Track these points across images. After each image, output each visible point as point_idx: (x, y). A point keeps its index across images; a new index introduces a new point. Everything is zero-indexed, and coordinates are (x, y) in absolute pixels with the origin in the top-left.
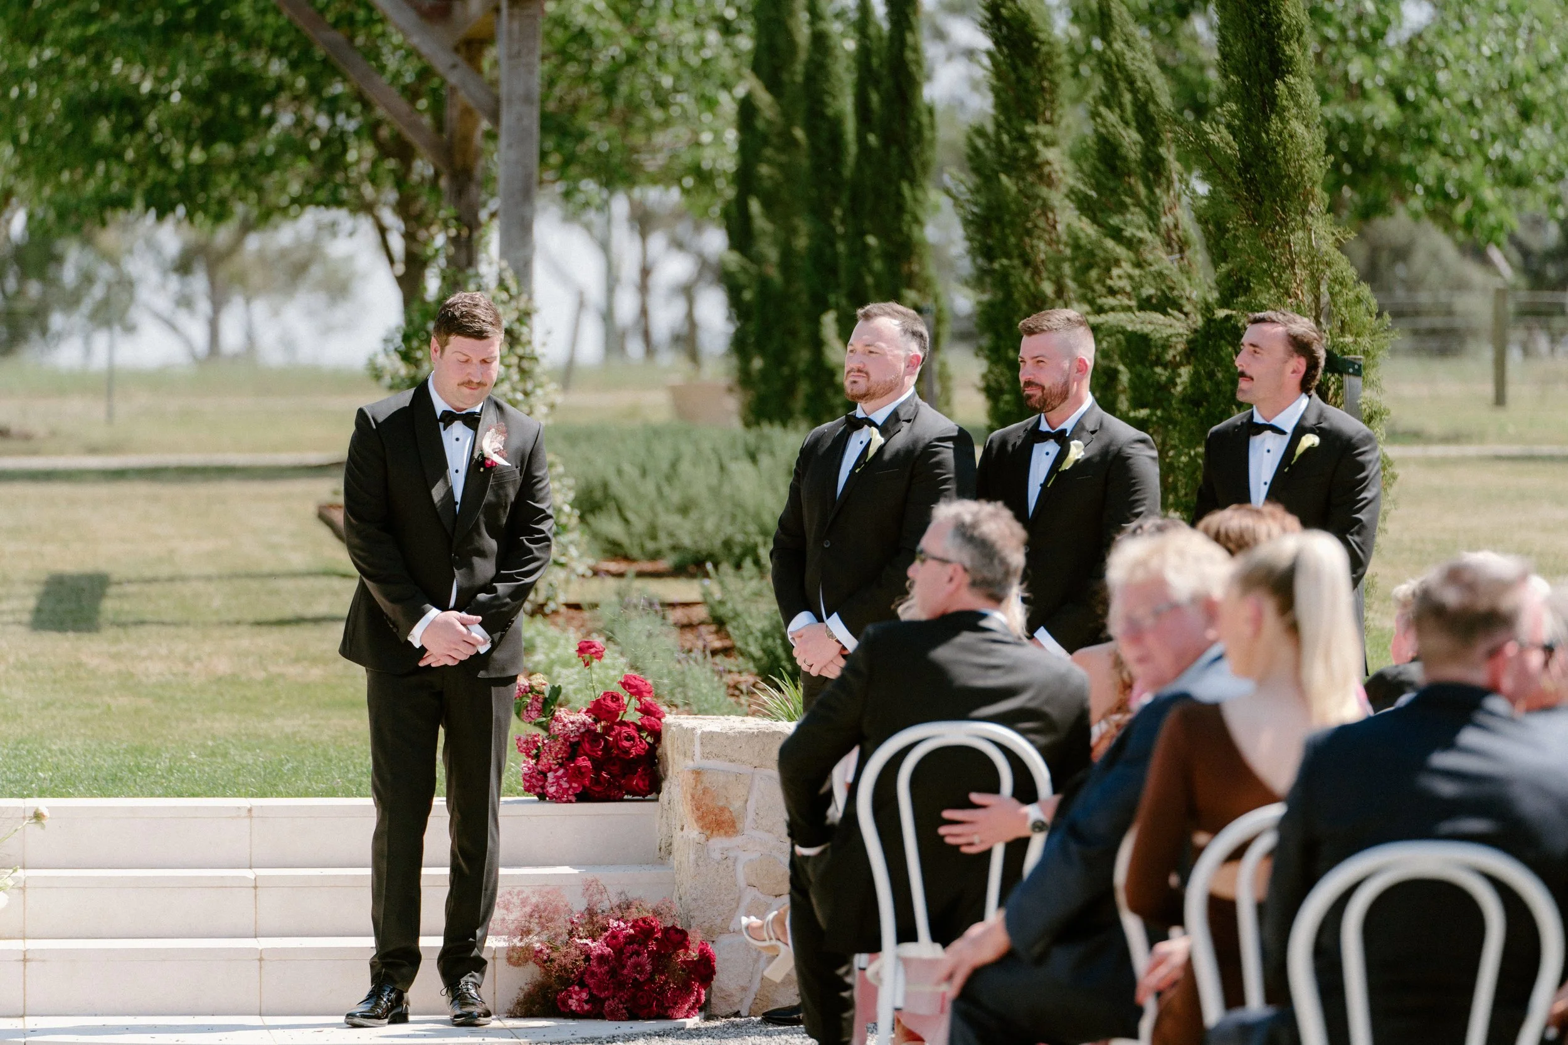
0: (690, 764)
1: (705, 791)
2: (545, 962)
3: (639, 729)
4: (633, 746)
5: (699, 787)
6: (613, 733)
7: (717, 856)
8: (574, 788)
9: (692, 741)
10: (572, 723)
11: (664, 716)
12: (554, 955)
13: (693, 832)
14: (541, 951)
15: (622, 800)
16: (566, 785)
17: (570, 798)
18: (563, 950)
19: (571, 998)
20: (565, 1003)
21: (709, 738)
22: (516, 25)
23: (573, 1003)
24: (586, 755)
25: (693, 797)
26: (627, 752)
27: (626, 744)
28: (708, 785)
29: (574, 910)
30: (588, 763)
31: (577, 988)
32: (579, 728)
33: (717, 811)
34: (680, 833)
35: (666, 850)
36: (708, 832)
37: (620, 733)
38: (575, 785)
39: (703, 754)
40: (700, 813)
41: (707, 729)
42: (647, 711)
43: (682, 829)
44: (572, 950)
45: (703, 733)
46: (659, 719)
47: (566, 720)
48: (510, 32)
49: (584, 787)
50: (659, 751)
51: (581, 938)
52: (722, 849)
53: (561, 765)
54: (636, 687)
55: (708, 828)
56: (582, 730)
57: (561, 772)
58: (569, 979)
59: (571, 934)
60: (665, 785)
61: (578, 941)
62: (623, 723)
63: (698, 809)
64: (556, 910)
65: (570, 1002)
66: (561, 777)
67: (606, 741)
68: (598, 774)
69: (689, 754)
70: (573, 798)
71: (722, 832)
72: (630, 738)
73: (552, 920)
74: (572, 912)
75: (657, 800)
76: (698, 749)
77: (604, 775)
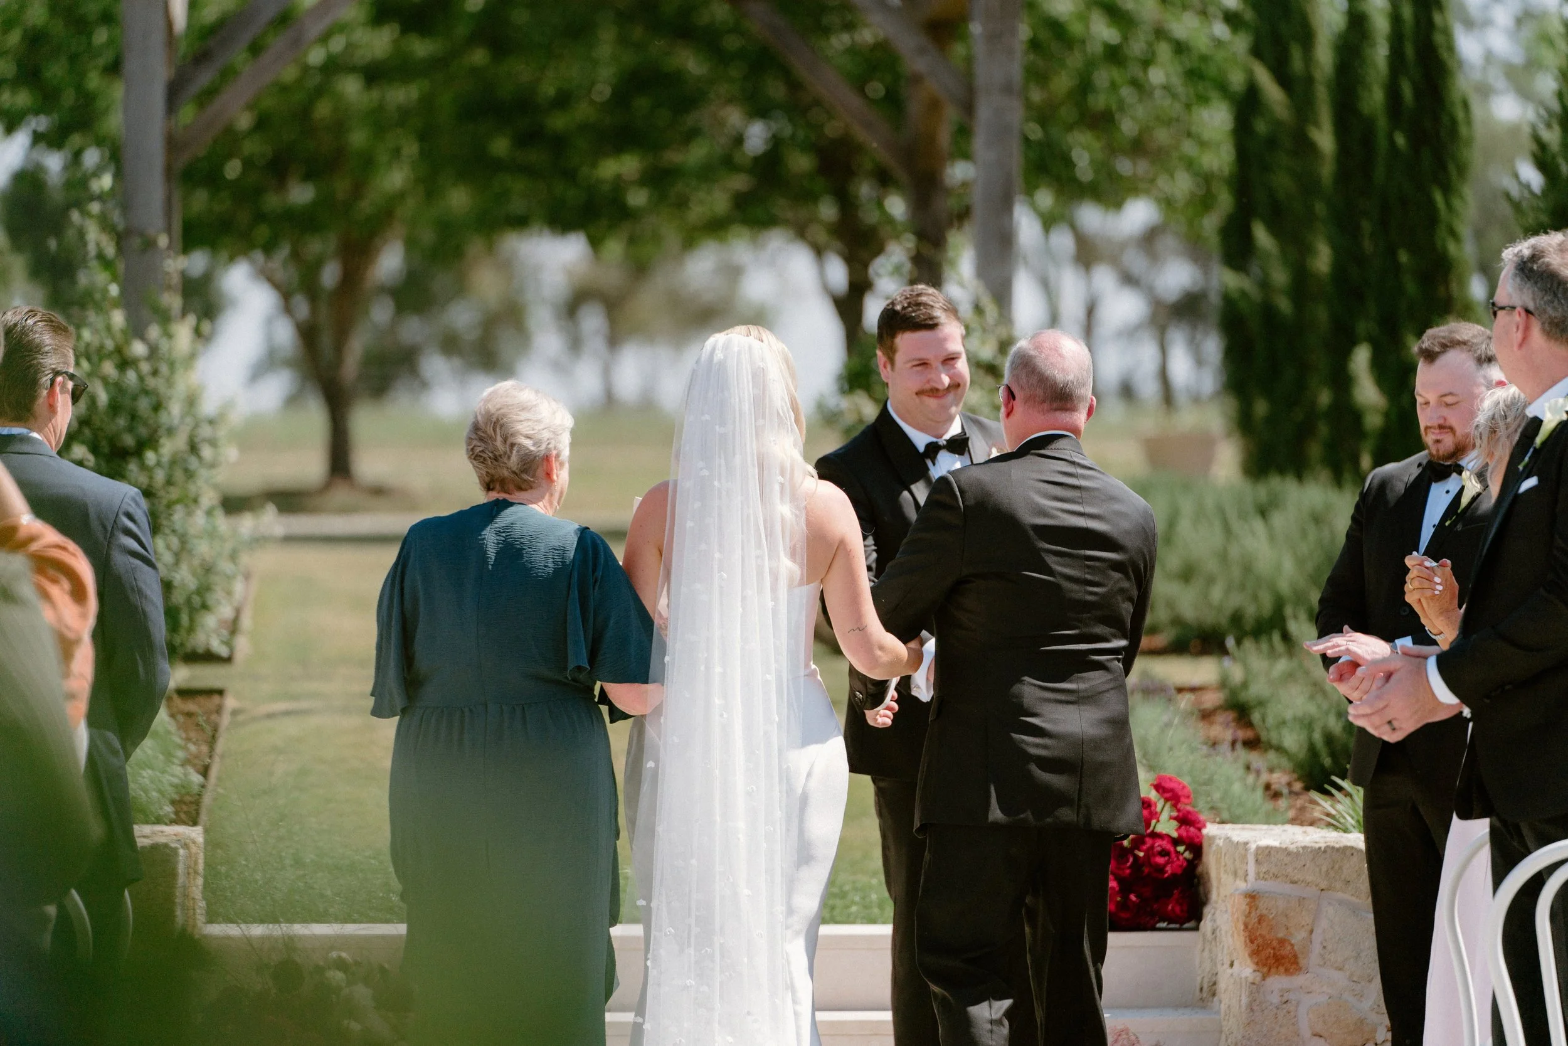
0: (1242, 886)
1: (1261, 919)
3: (1176, 842)
4: (1167, 863)
5: (1253, 914)
6: (1145, 847)
7: (1275, 999)
9: (1244, 858)
11: (1204, 826)
13: (1246, 970)
15: (1154, 929)
21: (1265, 854)
25: (1246, 926)
26: (1161, 869)
27: (1161, 860)
28: (1265, 912)
33: (1275, 943)
34: (1230, 971)
35: (1208, 993)
36: (1265, 970)
37: (1152, 847)
39: (1258, 874)
40: (1254, 946)
41: (1264, 842)
42: (1186, 820)
43: (1232, 965)
45: (1258, 848)
46: (1200, 829)
50: (1200, 869)
52: (1281, 990)
54: (1172, 790)
55: (1264, 965)
60: (1208, 911)
62: (1155, 835)
63: (1252, 942)
67: (1136, 857)
68: (1126, 898)
69: (1241, 873)
71: (1282, 969)
72: (1164, 853)
75: (1197, 929)
76: (1252, 868)
77: (1133, 898)
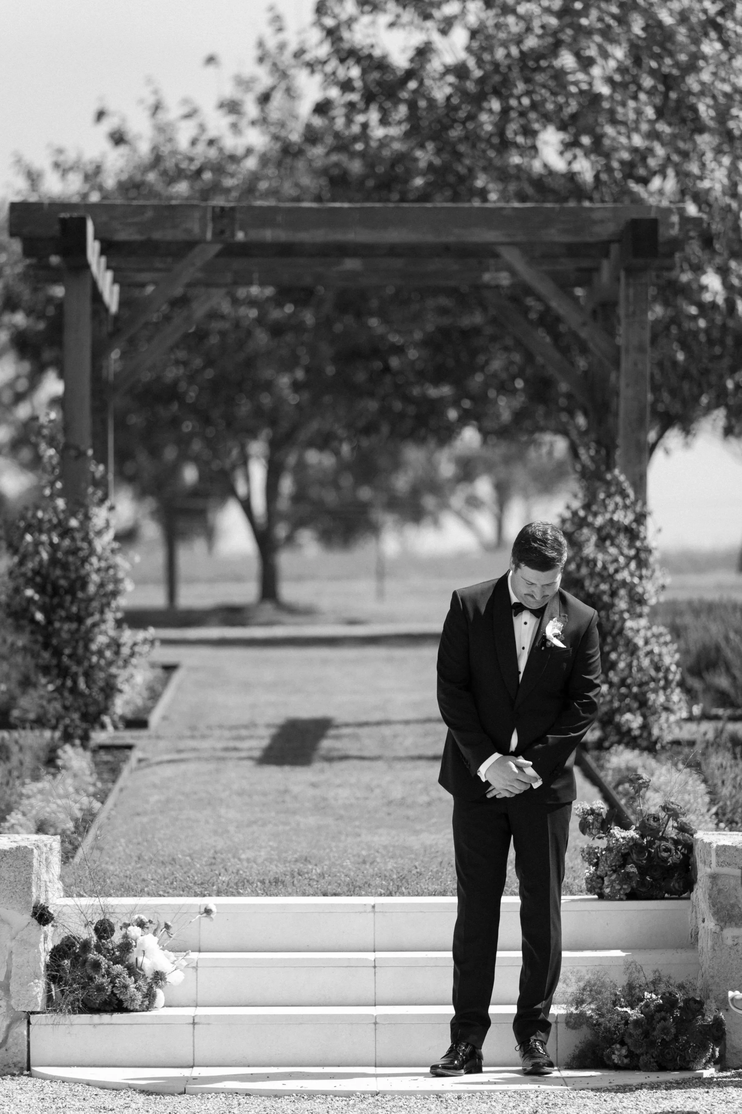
0: (709, 870)
1: (720, 891)
2: (595, 1025)
3: (676, 842)
4: (669, 856)
5: (715, 889)
6: (655, 846)
7: (729, 942)
8: (624, 889)
9: (709, 853)
10: (624, 838)
11: (696, 832)
12: (602, 1020)
13: (711, 924)
14: (591, 1017)
15: (663, 898)
16: (618, 887)
17: (622, 897)
18: (609, 1016)
19: (614, 1053)
20: (609, 1058)
21: (723, 850)
22: (631, 292)
23: (615, 1058)
24: (634, 863)
25: (710, 897)
26: (665, 860)
27: (665, 855)
28: (722, 887)
29: (618, 985)
30: (634, 870)
31: (618, 1046)
32: (628, 842)
33: (728, 907)
34: (703, 925)
35: (695, 937)
36: (722, 924)
37: (659, 846)
38: (625, 887)
39: (718, 862)
40: (716, 909)
41: (721, 843)
42: (683, 829)
43: (703, 921)
44: (615, 1016)
45: (718, 846)
46: (692, 835)
47: (618, 836)
48: (627, 297)
49: (632, 888)
50: (692, 860)
51: (622, 1007)
52: (733, 937)
53: (614, 871)
54: (673, 810)
55: (722, 921)
56: (631, 844)
57: (614, 877)
58: (612, 1039)
59: (614, 1004)
60: (696, 887)
61: (620, 1009)
62: (664, 838)
63: (714, 906)
64: (603, 985)
65: (613, 1057)
66: (614, 881)
67: (650, 852)
68: (643, 879)
69: (707, 862)
70: (625, 898)
71: (733, 923)
72: (667, 850)
73: (600, 993)
74: (616, 986)
75: (688, 898)
76: (714, 859)
77: (648, 878)
